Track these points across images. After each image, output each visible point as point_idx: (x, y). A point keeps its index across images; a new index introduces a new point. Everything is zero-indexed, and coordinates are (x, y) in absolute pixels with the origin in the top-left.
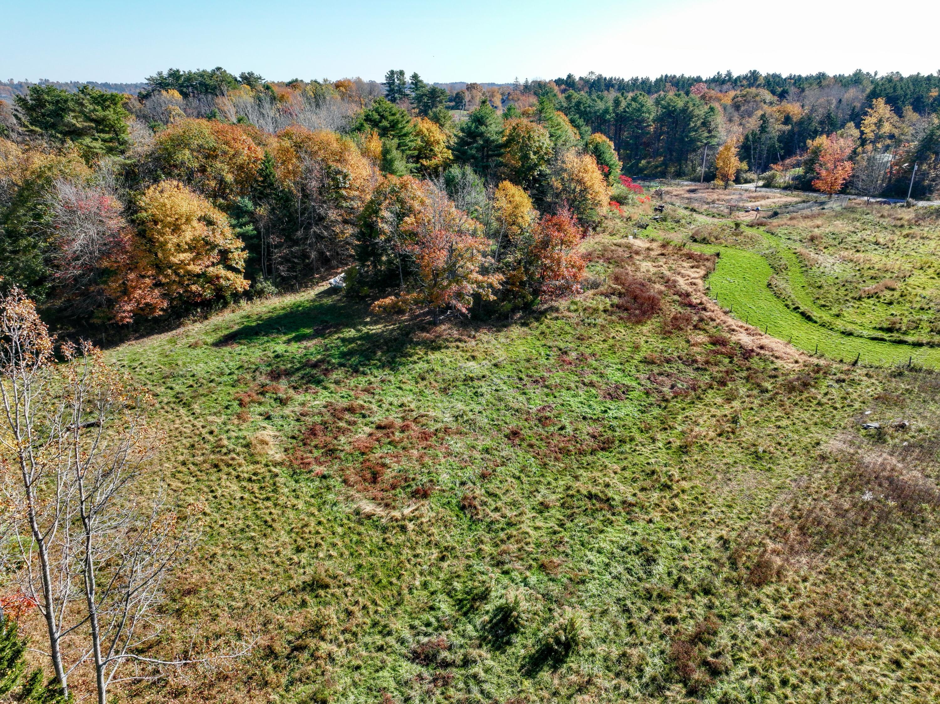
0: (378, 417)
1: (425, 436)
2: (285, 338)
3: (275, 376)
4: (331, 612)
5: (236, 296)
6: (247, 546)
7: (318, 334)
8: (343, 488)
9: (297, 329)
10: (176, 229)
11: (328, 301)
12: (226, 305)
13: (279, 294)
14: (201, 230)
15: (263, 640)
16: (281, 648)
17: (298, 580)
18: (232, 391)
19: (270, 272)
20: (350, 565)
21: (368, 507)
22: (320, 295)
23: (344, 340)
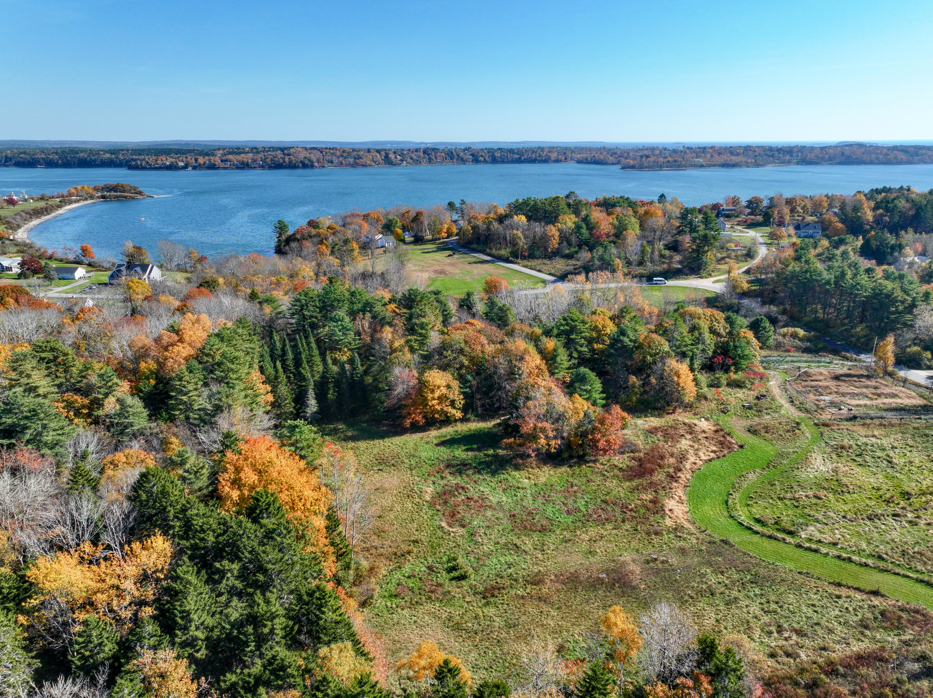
0: (469, 495)
1: (481, 506)
2: (464, 448)
3: (448, 466)
4: (415, 550)
5: (456, 421)
6: (404, 524)
7: (479, 450)
8: (441, 516)
9: (471, 444)
10: (433, 391)
11: (495, 430)
12: (450, 423)
13: (478, 421)
14: (444, 390)
15: (395, 550)
16: (399, 554)
17: (412, 538)
18: (429, 468)
19: (474, 410)
20: (428, 540)
21: (444, 524)
22: (494, 426)
23: (485, 455)
